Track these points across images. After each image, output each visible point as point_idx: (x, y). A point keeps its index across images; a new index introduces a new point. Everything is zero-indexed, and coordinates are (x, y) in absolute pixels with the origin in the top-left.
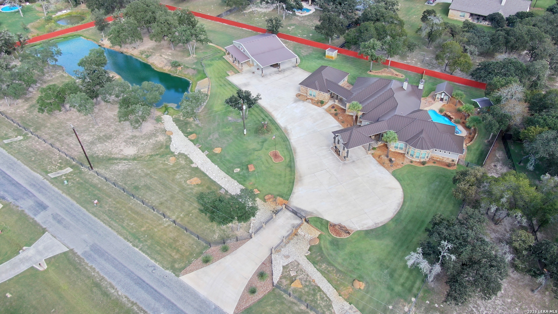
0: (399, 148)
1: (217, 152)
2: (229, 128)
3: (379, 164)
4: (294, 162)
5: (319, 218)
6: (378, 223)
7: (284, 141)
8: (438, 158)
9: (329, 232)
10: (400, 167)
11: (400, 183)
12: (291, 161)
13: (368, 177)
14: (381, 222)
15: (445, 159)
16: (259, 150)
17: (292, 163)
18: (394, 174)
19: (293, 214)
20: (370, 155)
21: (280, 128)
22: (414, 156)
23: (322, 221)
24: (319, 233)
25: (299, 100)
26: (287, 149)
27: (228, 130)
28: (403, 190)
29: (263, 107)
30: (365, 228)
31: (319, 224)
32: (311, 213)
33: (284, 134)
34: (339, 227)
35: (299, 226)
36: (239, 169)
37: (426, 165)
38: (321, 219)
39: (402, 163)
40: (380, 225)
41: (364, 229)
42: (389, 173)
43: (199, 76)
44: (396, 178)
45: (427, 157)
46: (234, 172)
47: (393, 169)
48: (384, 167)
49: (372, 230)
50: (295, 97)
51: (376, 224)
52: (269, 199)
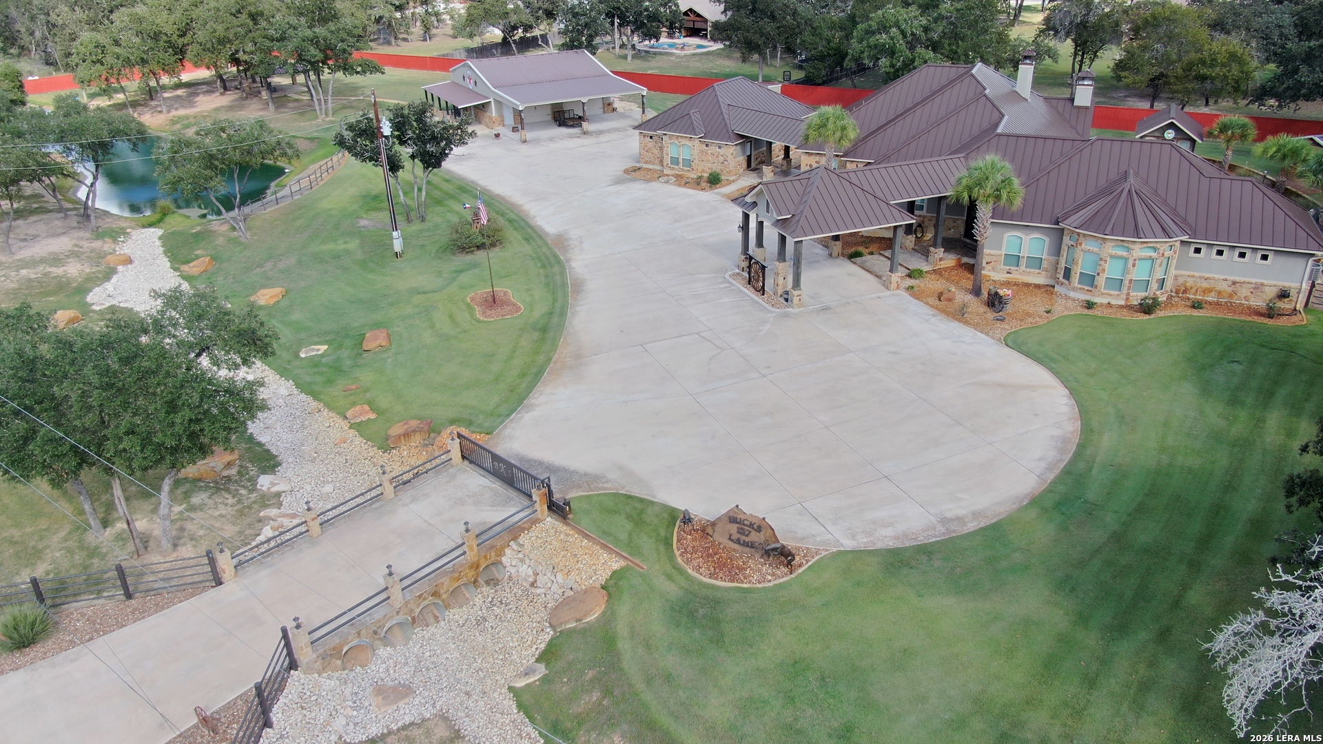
0: (1023, 262)
1: (262, 302)
2: (345, 243)
3: (942, 316)
4: (563, 314)
5: (630, 497)
6: (960, 520)
7: (544, 266)
8: (1209, 290)
9: (671, 558)
10: (1041, 322)
11: (1051, 370)
12: (551, 313)
13: (895, 353)
14: (975, 515)
15: (1244, 292)
16: (434, 292)
17: (555, 319)
18: (1014, 343)
19: (496, 485)
20: (902, 293)
21: (540, 237)
22: (1101, 281)
23: (642, 512)
24: (617, 564)
25: (635, 180)
26: (547, 285)
27: (343, 246)
28: (1073, 392)
29: (498, 195)
30: (886, 538)
31: (622, 527)
32: (591, 479)
33: (550, 249)
34: (733, 528)
35: (514, 532)
36: (326, 347)
37: (1160, 313)
38: (641, 500)
39: (1048, 312)
40: (972, 526)
41: (879, 545)
42: (993, 341)
43: (321, 152)
44: (1028, 354)
45: (1162, 282)
46: (297, 356)
47: (1007, 327)
48: (966, 323)
49: (926, 551)
50: (621, 173)
51: (944, 521)
52: (407, 435)
